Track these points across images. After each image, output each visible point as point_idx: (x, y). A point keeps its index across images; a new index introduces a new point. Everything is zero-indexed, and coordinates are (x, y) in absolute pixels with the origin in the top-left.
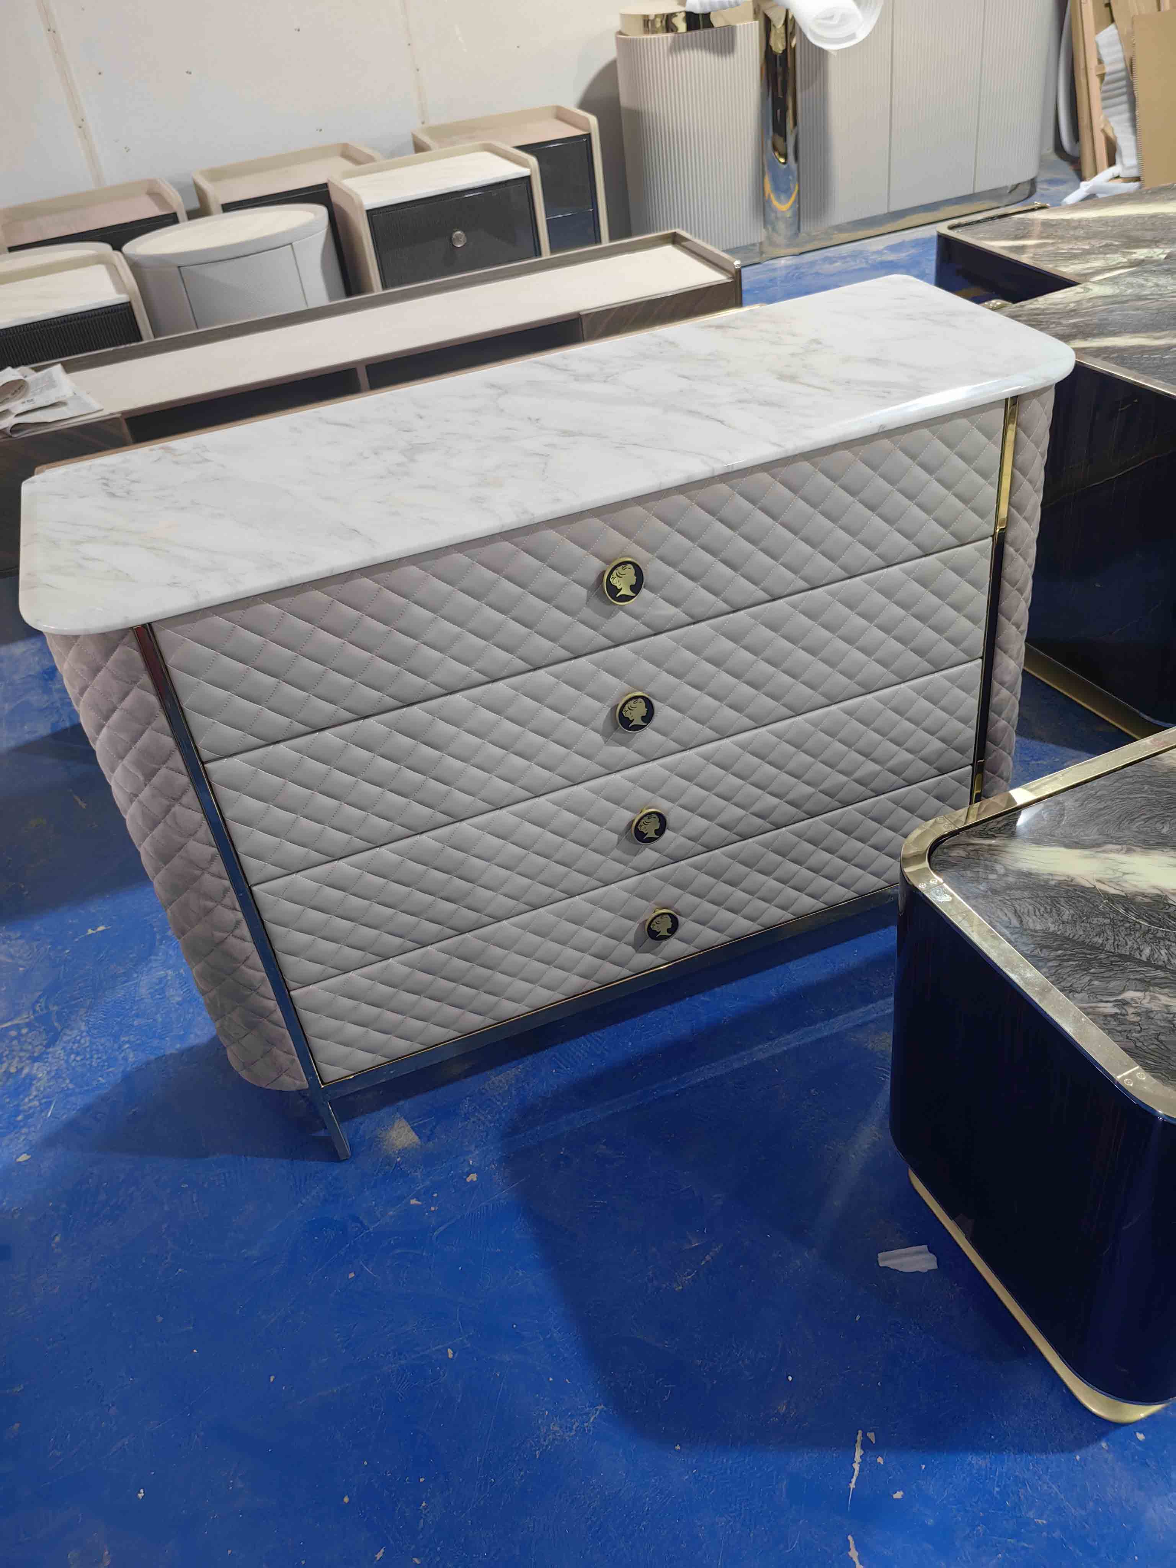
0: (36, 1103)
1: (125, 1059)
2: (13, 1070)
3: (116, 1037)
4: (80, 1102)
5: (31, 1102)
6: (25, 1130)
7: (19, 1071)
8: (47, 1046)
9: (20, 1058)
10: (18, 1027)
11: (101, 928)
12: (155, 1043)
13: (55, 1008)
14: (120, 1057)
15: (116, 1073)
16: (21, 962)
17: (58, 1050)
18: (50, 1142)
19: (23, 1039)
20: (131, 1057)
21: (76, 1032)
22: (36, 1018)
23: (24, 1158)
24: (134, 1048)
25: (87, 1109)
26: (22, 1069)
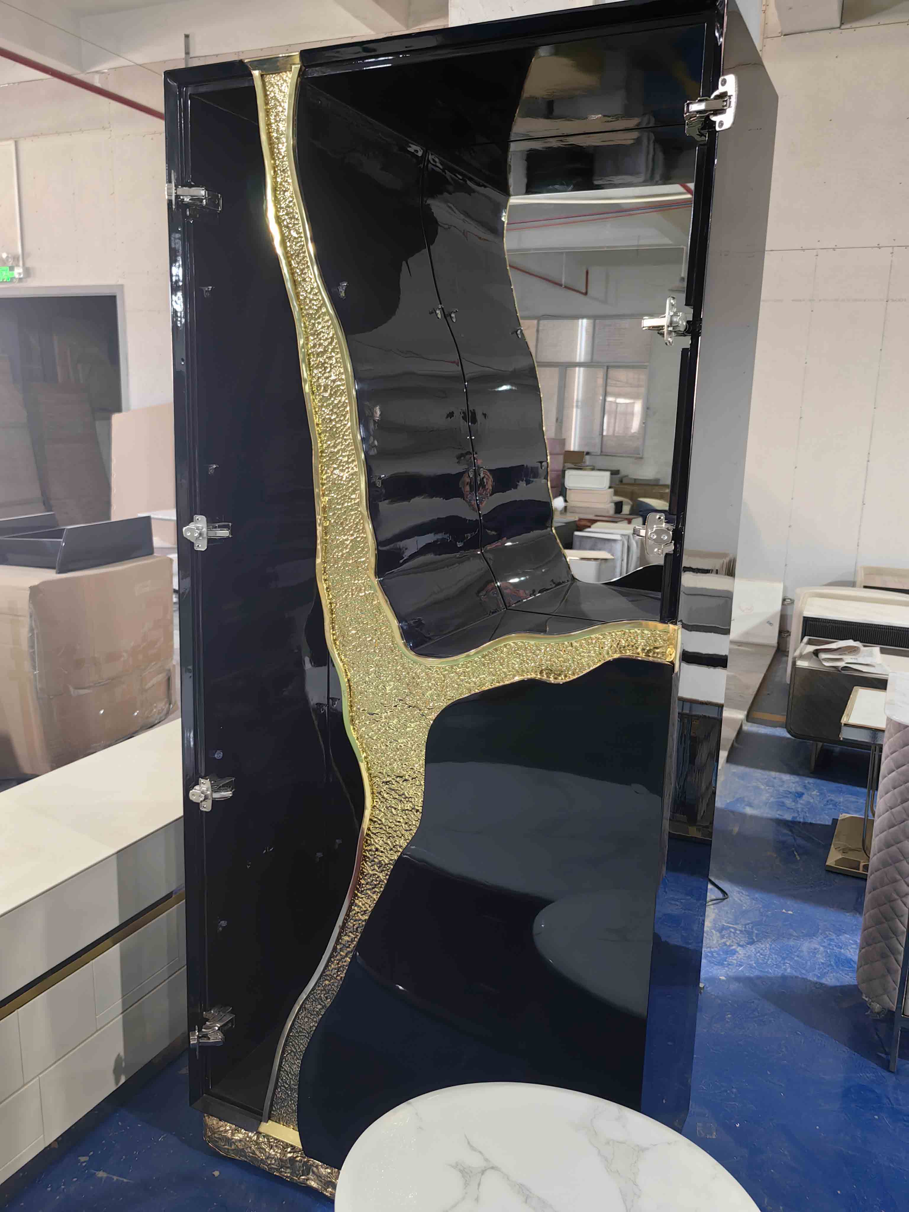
0: (735, 962)
1: (786, 970)
2: (728, 944)
3: (784, 959)
4: (757, 973)
5: (733, 959)
6: (726, 968)
7: (730, 946)
8: (748, 944)
9: (733, 941)
10: (736, 929)
11: (790, 912)
12: (804, 972)
13: (756, 932)
14: (783, 967)
15: (779, 972)
16: (745, 905)
17: (752, 948)
18: (737, 979)
19: (736, 935)
20: (789, 970)
21: (763, 946)
22: (745, 930)
23: (723, 978)
24: (791, 967)
25: (758, 978)
26: (732, 946)
